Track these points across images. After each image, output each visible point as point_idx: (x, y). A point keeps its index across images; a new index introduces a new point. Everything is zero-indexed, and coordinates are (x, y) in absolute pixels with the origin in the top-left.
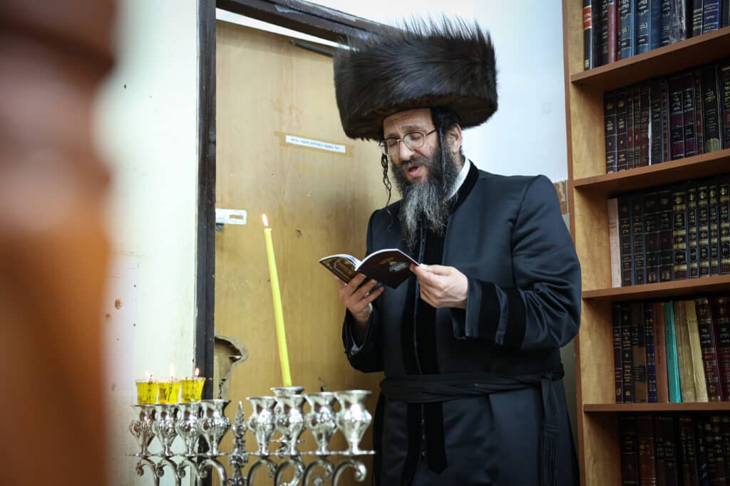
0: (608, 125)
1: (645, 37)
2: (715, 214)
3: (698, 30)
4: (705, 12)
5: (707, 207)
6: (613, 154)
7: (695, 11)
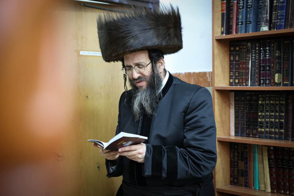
0: (231, 57)
2: (278, 108)
3: (275, 22)
4: (278, 14)
5: (274, 104)
6: (233, 71)
7: (274, 13)
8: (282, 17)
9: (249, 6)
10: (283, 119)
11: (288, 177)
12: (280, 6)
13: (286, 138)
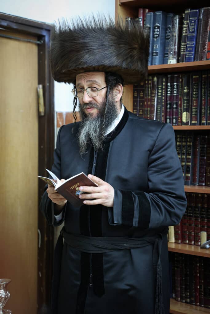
0: (135, 93)
1: (156, 53)
2: (184, 150)
3: (183, 55)
4: (187, 46)
5: (181, 146)
6: (137, 109)
7: (183, 44)
8: (191, 49)
9: (156, 36)
10: (189, 162)
11: (194, 225)
12: (189, 36)
13: (193, 183)
